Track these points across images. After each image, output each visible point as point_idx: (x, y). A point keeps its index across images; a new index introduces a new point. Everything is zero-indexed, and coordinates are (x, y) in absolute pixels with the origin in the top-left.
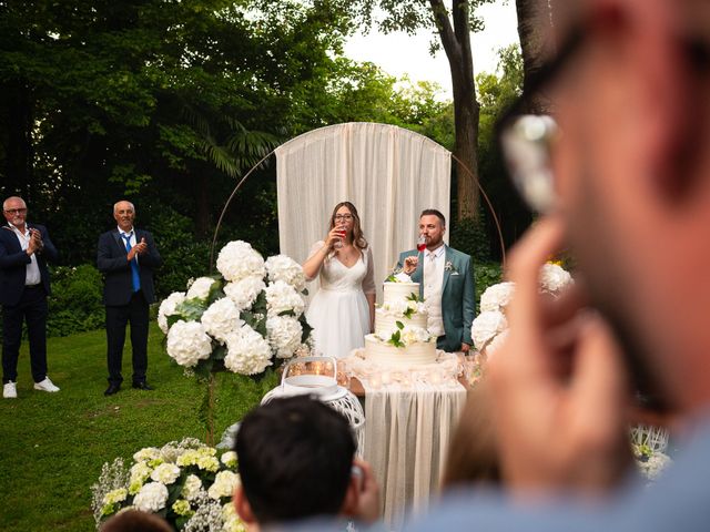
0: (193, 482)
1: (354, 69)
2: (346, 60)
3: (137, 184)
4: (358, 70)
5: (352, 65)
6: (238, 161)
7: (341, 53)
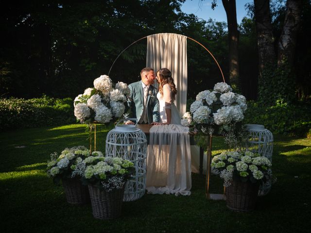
0: (79, 160)
1: (185, 17)
2: (183, 13)
3: (90, 66)
4: (187, 17)
5: (185, 16)
6: (133, 56)
7: (180, 10)
